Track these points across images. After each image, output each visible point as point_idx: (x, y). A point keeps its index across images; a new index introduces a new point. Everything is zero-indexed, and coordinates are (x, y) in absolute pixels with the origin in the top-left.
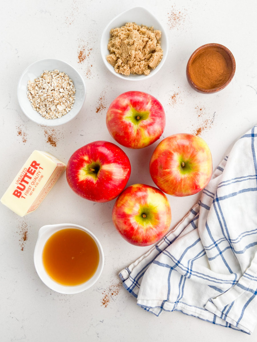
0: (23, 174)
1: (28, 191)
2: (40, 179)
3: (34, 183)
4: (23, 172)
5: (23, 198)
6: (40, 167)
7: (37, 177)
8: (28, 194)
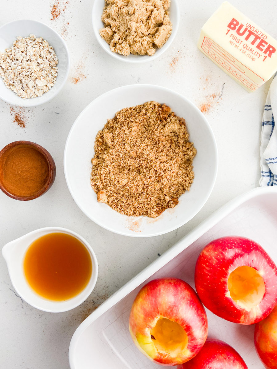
0: (259, 33)
1: (235, 38)
2: (250, 56)
3: (245, 48)
4: (261, 34)
5: (227, 31)
6: (267, 58)
7: (254, 53)
8: (231, 39)
